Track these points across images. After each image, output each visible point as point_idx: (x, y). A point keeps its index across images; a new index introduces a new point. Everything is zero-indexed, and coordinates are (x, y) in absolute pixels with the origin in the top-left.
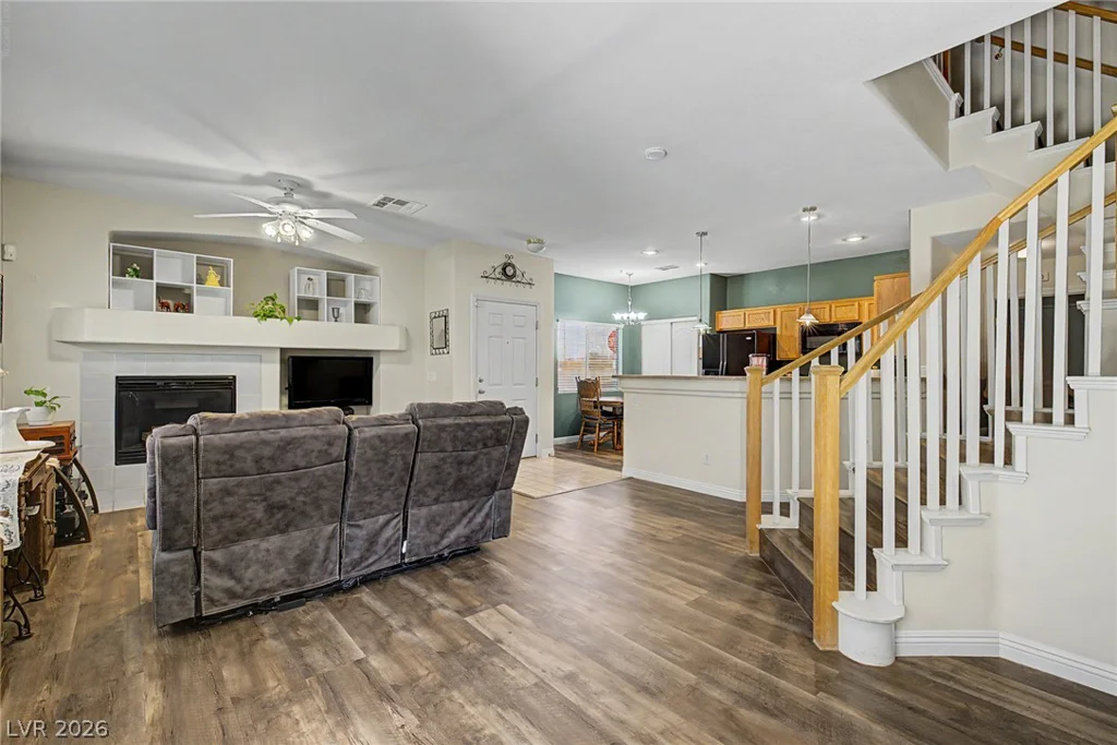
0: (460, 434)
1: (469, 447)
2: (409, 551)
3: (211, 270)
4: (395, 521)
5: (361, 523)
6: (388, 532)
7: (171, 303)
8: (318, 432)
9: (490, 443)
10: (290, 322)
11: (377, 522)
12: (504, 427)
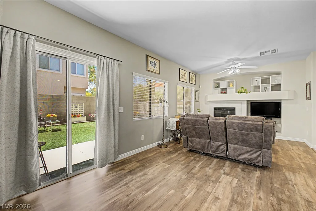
0: (239, 125)
1: (244, 130)
2: (229, 154)
3: (231, 83)
4: (224, 145)
5: (215, 142)
6: (222, 147)
7: (224, 92)
8: (201, 119)
9: (254, 130)
10: (247, 93)
11: (219, 143)
12: (259, 126)
